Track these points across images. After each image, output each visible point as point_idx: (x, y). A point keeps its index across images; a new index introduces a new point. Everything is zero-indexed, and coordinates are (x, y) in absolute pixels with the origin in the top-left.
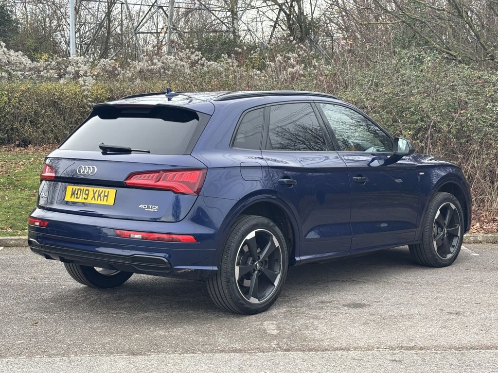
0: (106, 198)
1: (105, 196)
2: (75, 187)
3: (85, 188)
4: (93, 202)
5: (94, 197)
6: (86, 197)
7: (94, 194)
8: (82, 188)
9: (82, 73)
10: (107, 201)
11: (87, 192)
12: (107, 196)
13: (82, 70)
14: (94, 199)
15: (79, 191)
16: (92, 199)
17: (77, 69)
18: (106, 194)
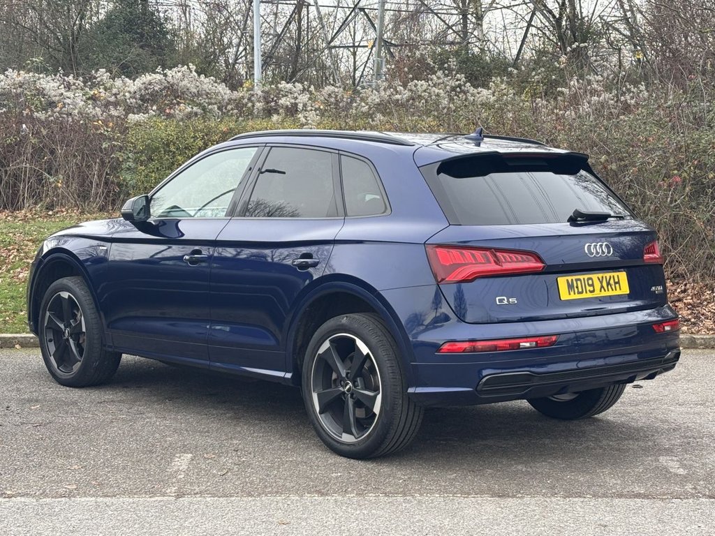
0: (617, 285)
1: (615, 283)
2: (570, 278)
3: (586, 277)
4: (604, 294)
5: (602, 287)
6: (591, 289)
7: (601, 282)
8: (581, 277)
9: (300, 106)
10: (620, 289)
11: (590, 282)
12: (618, 283)
13: (300, 103)
14: (603, 289)
15: (579, 282)
16: (601, 291)
17: (293, 101)
18: (616, 280)
